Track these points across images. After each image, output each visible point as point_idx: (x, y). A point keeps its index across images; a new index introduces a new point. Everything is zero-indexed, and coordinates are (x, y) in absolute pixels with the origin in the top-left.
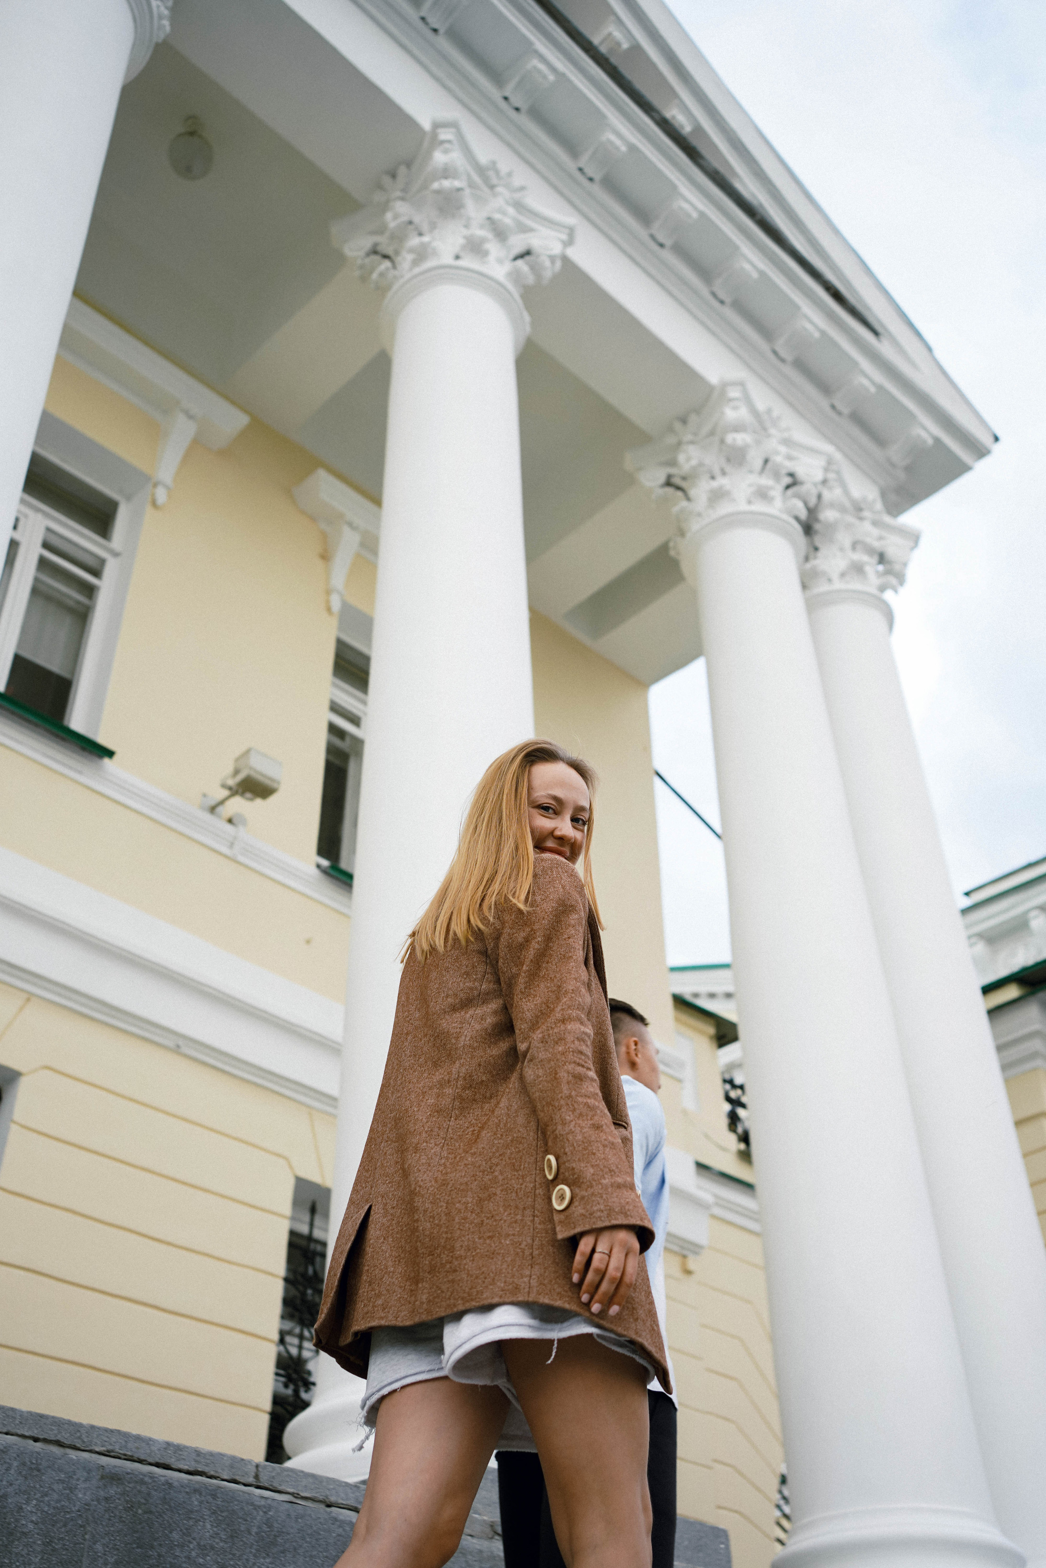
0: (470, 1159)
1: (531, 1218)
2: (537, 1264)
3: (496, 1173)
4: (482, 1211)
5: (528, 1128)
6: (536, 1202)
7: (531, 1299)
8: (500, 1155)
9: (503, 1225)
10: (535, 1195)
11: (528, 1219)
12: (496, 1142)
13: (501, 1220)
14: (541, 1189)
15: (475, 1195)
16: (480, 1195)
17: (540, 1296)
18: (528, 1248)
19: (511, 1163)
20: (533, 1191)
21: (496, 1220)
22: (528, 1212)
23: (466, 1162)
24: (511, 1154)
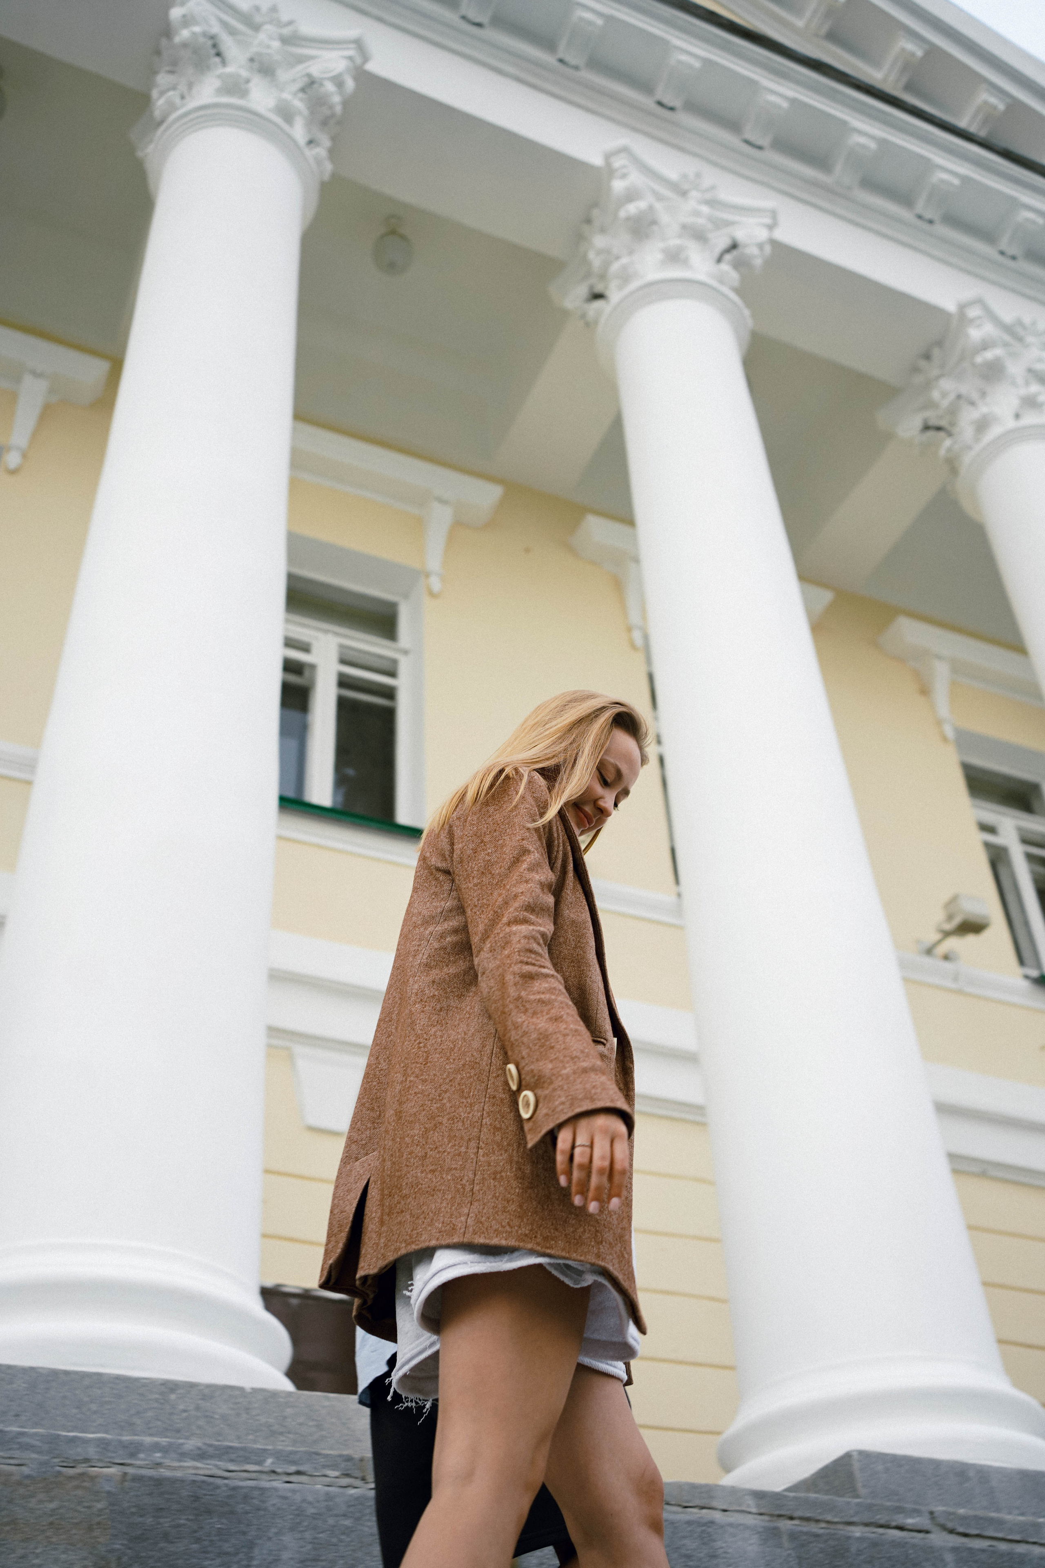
0: (420, 1087)
1: (475, 1150)
2: (477, 1200)
3: (445, 1101)
4: (426, 1143)
5: (483, 1053)
6: (482, 1133)
7: (466, 1240)
8: (451, 1081)
9: (446, 1157)
10: (481, 1125)
11: (472, 1151)
12: (448, 1067)
13: (444, 1152)
14: (488, 1119)
15: (422, 1126)
16: (427, 1126)
17: (476, 1236)
18: (469, 1184)
19: (460, 1089)
20: (480, 1121)
21: (439, 1152)
22: (473, 1144)
23: (416, 1090)
24: (462, 1079)
